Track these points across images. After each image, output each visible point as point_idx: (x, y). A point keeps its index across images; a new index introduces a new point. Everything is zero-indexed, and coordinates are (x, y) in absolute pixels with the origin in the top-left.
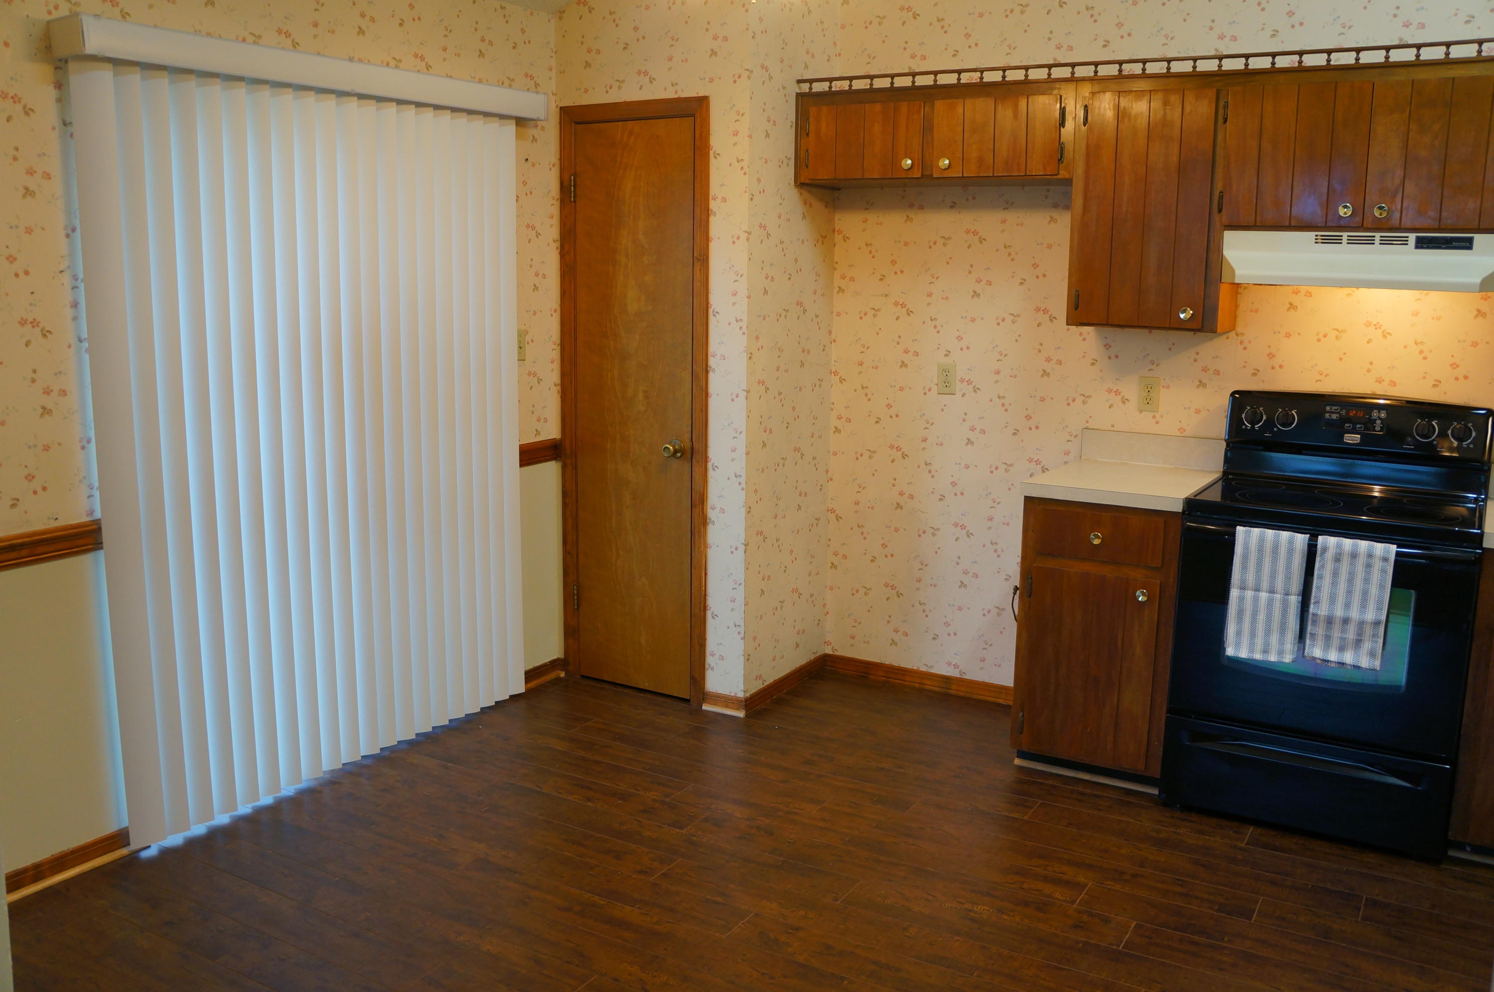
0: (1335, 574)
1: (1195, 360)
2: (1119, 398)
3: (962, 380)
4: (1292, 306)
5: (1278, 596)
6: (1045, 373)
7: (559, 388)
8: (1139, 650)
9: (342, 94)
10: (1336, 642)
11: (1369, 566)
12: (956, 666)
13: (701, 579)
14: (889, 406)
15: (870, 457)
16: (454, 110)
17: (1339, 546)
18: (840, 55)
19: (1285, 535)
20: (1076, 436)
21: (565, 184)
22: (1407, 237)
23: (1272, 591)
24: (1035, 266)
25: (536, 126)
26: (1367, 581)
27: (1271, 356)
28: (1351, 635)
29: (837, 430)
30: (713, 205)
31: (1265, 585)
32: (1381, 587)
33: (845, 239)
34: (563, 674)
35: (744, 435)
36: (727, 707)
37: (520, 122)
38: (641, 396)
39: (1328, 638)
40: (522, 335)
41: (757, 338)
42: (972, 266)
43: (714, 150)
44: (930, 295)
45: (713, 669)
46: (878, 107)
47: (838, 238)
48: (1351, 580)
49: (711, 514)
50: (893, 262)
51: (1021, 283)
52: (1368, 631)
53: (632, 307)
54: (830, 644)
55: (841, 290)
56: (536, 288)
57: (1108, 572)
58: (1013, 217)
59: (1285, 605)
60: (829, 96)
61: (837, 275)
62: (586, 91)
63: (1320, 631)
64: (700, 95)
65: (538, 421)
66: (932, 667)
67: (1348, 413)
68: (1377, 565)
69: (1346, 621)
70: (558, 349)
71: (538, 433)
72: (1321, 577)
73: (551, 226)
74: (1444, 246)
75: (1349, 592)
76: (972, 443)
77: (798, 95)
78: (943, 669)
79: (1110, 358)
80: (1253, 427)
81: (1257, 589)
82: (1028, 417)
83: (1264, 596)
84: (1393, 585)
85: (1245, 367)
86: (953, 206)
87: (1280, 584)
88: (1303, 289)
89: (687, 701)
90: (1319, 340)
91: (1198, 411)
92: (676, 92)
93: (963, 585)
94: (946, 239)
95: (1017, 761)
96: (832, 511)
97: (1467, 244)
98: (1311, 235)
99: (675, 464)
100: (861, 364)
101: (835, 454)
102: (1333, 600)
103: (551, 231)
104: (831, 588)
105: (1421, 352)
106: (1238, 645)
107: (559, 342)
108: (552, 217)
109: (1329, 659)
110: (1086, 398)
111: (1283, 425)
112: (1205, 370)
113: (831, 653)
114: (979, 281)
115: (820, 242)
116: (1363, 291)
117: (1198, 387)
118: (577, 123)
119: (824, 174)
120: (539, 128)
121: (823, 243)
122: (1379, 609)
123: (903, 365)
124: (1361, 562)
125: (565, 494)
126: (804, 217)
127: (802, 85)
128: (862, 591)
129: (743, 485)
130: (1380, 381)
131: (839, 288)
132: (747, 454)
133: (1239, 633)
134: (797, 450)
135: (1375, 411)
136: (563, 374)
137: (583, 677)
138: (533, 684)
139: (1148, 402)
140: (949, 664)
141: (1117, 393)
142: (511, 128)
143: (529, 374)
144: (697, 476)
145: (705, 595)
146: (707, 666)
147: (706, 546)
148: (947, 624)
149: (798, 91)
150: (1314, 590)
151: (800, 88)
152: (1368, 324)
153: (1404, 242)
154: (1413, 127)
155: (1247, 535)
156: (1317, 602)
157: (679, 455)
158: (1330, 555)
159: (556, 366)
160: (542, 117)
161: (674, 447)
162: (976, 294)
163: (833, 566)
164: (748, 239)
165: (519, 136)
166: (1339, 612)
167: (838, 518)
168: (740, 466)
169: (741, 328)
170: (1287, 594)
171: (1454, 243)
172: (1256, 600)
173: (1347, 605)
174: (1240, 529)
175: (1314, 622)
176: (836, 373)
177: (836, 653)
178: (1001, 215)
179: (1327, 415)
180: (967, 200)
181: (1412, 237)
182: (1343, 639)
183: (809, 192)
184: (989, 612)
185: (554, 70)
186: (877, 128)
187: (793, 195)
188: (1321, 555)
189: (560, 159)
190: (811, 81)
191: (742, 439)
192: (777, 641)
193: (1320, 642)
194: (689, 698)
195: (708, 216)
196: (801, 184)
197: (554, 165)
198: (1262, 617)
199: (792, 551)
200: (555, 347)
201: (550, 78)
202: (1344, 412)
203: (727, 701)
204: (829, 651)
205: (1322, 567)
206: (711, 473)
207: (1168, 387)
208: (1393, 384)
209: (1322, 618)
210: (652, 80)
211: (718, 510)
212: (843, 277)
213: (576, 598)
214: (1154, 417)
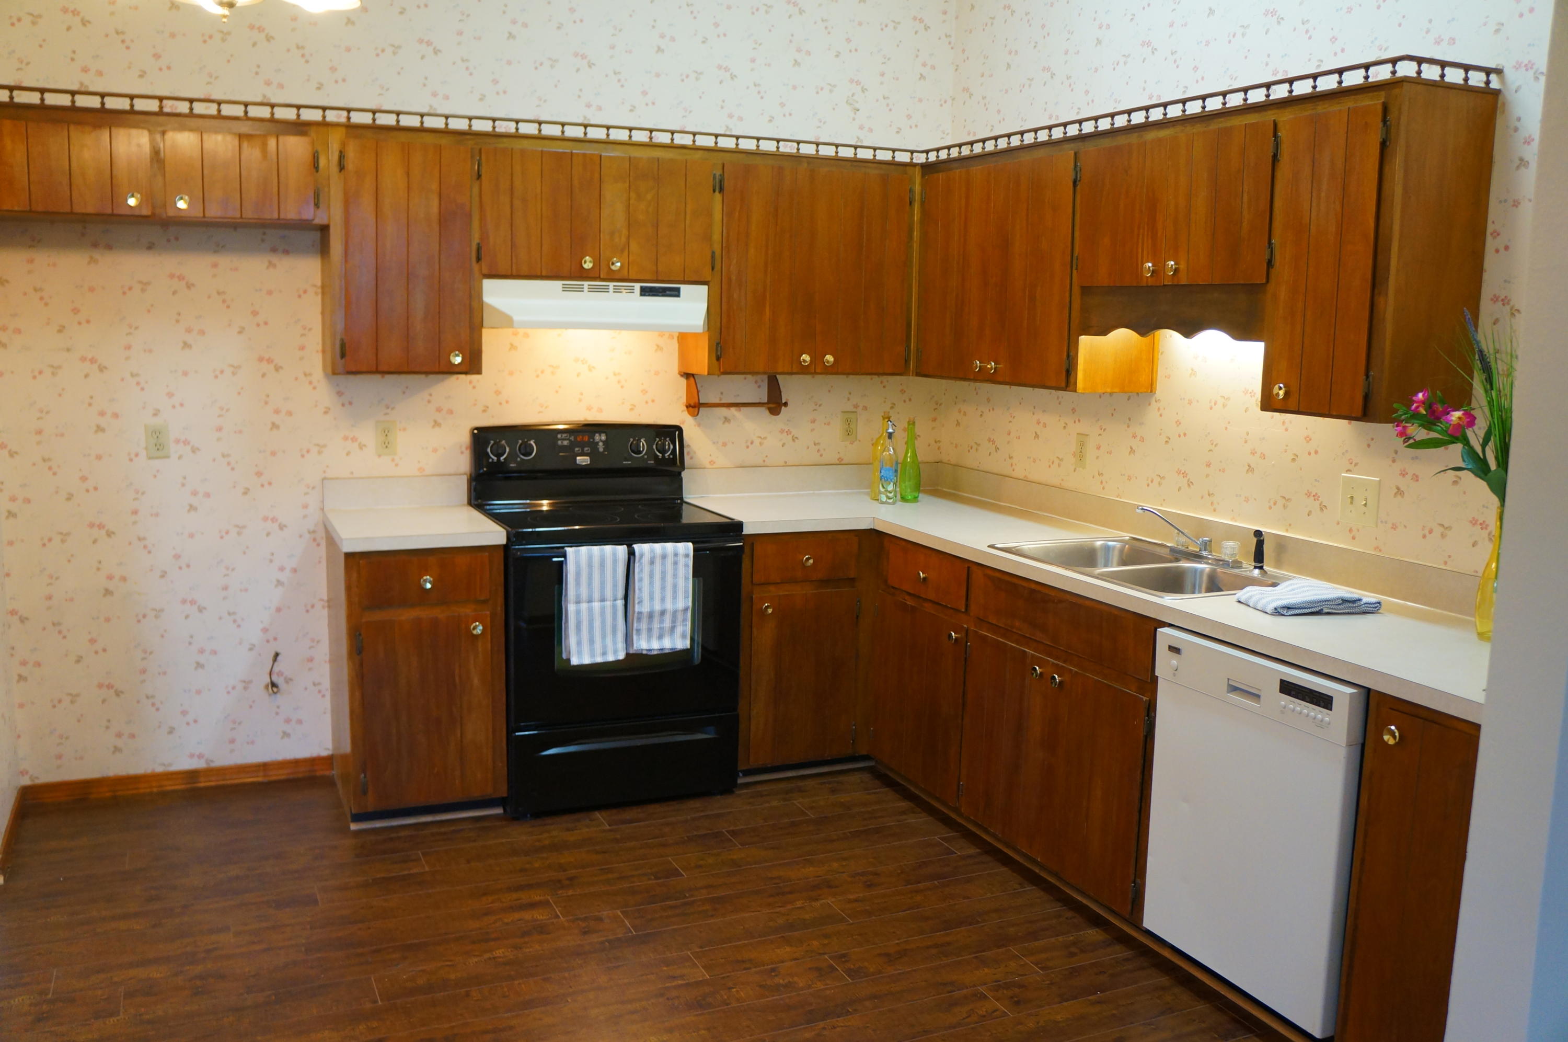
0: (651, 575)
1: (429, 402)
2: (356, 444)
3: (177, 441)
4: (513, 347)
5: (608, 604)
6: (274, 426)
8: (476, 681)
10: (656, 632)
11: (676, 563)
12: (200, 756)
14: (84, 479)
15: (62, 541)
17: (652, 551)
19: (608, 548)
20: (313, 488)
22: (633, 286)
23: (603, 600)
24: (255, 313)
26: (675, 576)
27: (498, 393)
28: (667, 624)
29: (11, 515)
31: (596, 595)
32: (686, 579)
39: (650, 630)
42: (179, 314)
44: (128, 347)
48: (663, 579)
50: (76, 311)
51: (240, 332)
52: (680, 617)
54: (27, 773)
57: (440, 613)
58: (225, 261)
59: (614, 607)
63: (644, 626)
66: (170, 765)
67: (575, 438)
68: (682, 561)
69: (663, 613)
72: (641, 580)
74: (660, 294)
75: (663, 588)
76: (195, 509)
78: (185, 763)
79: (343, 405)
80: (499, 459)
81: (590, 601)
82: (259, 474)
83: (596, 605)
84: (693, 576)
85: (475, 405)
86: (150, 247)
87: (609, 593)
88: (521, 331)
90: (538, 376)
91: (435, 450)
93: (199, 665)
94: (145, 285)
95: (354, 827)
96: (13, 612)
97: (676, 293)
98: (558, 284)
100: (39, 432)
101: (11, 543)
102: (652, 598)
104: (21, 706)
105: (619, 382)
106: (580, 653)
109: (653, 648)
110: (321, 448)
111: (524, 455)
112: (439, 410)
114: (189, 330)
116: (571, 332)
117: (434, 427)
122: (686, 597)
123: (100, 429)
124: (670, 560)
128: (67, 700)
130: (589, 408)
133: (579, 643)
135: (597, 435)
139: (386, 444)
140: (192, 756)
141: (354, 439)
148: (184, 713)
150: (637, 591)
152: (576, 360)
153: (631, 290)
154: (633, 195)
155: (577, 554)
156: (640, 602)
158: (646, 559)
162: (186, 345)
163: (22, 678)
166: (657, 607)
167: (23, 620)
170: (615, 600)
171: (667, 292)
172: (590, 610)
173: (663, 599)
174: (570, 551)
175: (639, 619)
178: (210, 259)
179: (560, 442)
180: (169, 241)
181: (637, 286)
182: (661, 629)
184: (234, 688)
188: (639, 561)
193: (644, 635)
198: (597, 624)
202: (572, 438)
205: (641, 571)
207: (404, 429)
208: (600, 410)
209: (645, 614)
214: (393, 460)
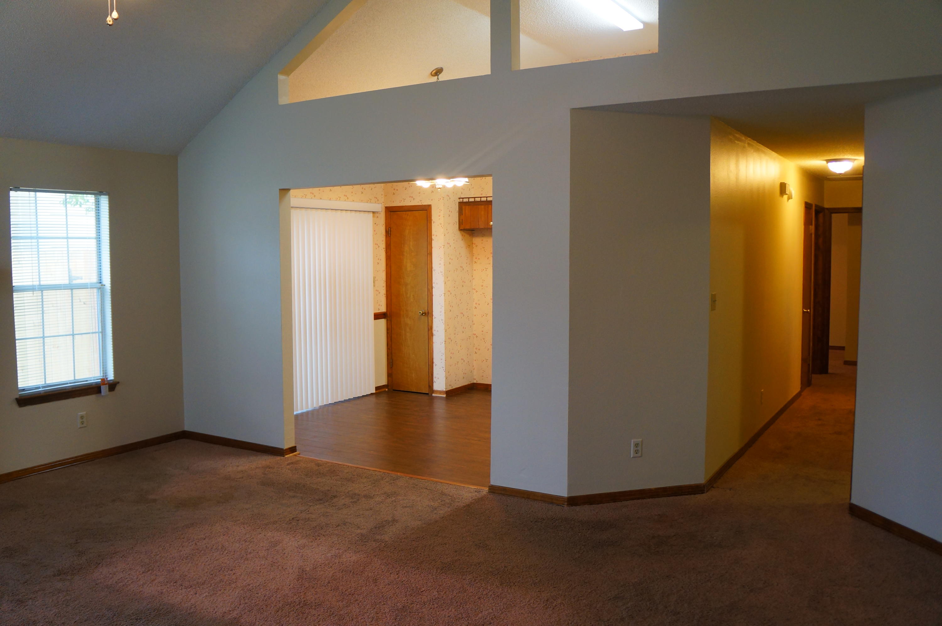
7: (386, 295)
9: (326, 209)
13: (431, 353)
15: (486, 316)
16: (355, 211)
18: (473, 188)
21: (387, 230)
25: (378, 213)
29: (476, 308)
30: (433, 237)
33: (476, 246)
34: (387, 390)
35: (444, 307)
36: (440, 394)
37: (373, 212)
38: (412, 297)
40: (374, 278)
41: (447, 277)
43: (433, 220)
45: (435, 382)
46: (483, 207)
47: (474, 246)
49: (434, 332)
53: (409, 269)
55: (475, 262)
56: (378, 263)
60: (468, 203)
61: (474, 257)
62: (393, 202)
64: (429, 204)
65: (379, 306)
70: (385, 282)
71: (379, 309)
73: (383, 244)
77: (459, 202)
89: (428, 394)
92: (421, 203)
96: (475, 334)
99: (423, 317)
100: (482, 286)
101: (475, 315)
103: (383, 245)
104: (475, 360)
107: (385, 280)
108: (383, 241)
113: (476, 382)
115: (468, 247)
118: (391, 212)
119: (468, 227)
120: (379, 213)
121: (469, 247)
125: (388, 329)
126: (462, 240)
127: (461, 199)
128: (485, 360)
129: (444, 323)
131: (475, 261)
132: (445, 313)
134: (462, 313)
136: (387, 291)
137: (394, 390)
138: (377, 391)
142: (371, 214)
143: (376, 291)
144: (430, 321)
145: (433, 359)
146: (434, 382)
147: (433, 343)
149: (459, 201)
151: (460, 200)
157: (424, 314)
159: (384, 288)
160: (381, 211)
161: (422, 312)
163: (476, 353)
164: (444, 248)
165: (373, 216)
167: (477, 337)
168: (443, 317)
169: (442, 274)
176: (475, 289)
177: (478, 382)
183: (464, 232)
185: (383, 195)
186: (483, 213)
187: (458, 234)
189: (385, 223)
190: (463, 198)
191: (443, 308)
192: (456, 375)
194: (428, 393)
195: (432, 241)
196: (460, 230)
197: (383, 225)
199: (461, 346)
200: (384, 282)
201: (382, 198)
203: (440, 392)
204: (475, 382)
206: (434, 320)
210: (414, 199)
211: (436, 331)
212: (476, 258)
213: (391, 363)
